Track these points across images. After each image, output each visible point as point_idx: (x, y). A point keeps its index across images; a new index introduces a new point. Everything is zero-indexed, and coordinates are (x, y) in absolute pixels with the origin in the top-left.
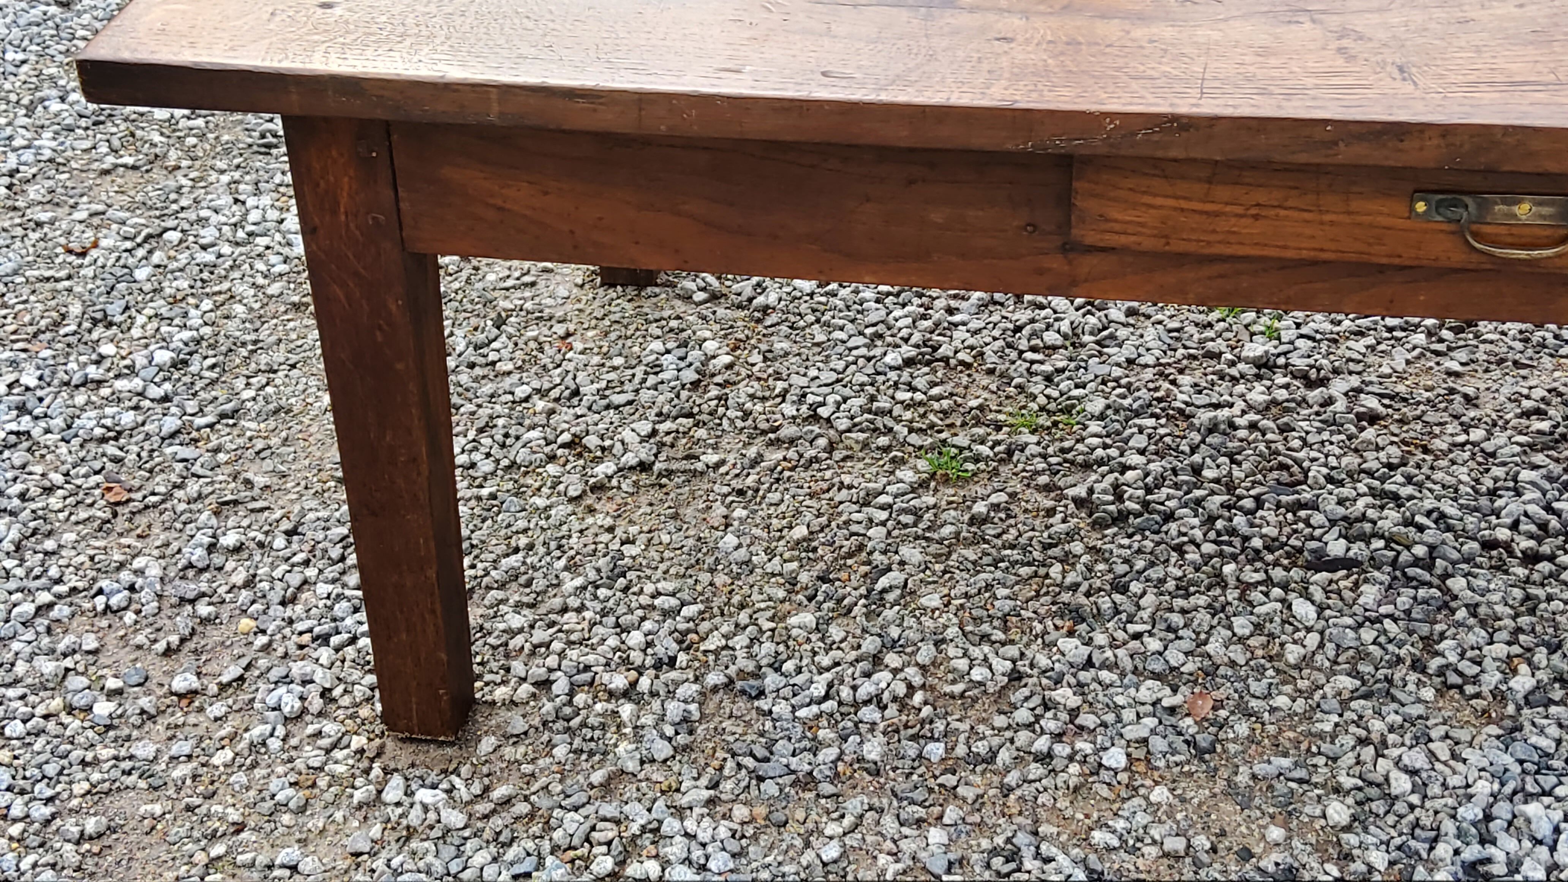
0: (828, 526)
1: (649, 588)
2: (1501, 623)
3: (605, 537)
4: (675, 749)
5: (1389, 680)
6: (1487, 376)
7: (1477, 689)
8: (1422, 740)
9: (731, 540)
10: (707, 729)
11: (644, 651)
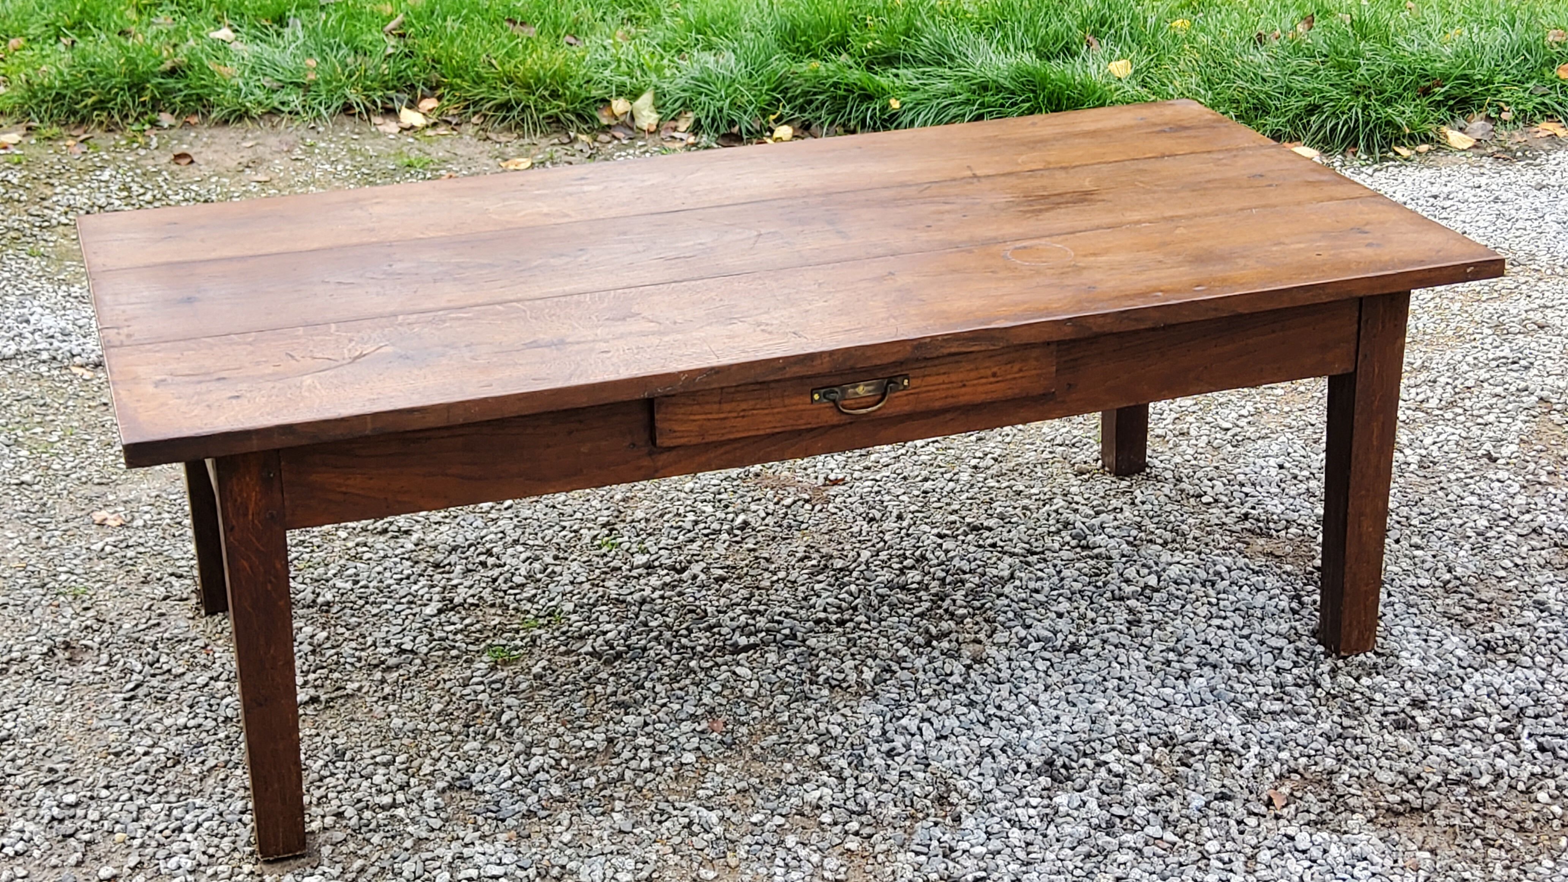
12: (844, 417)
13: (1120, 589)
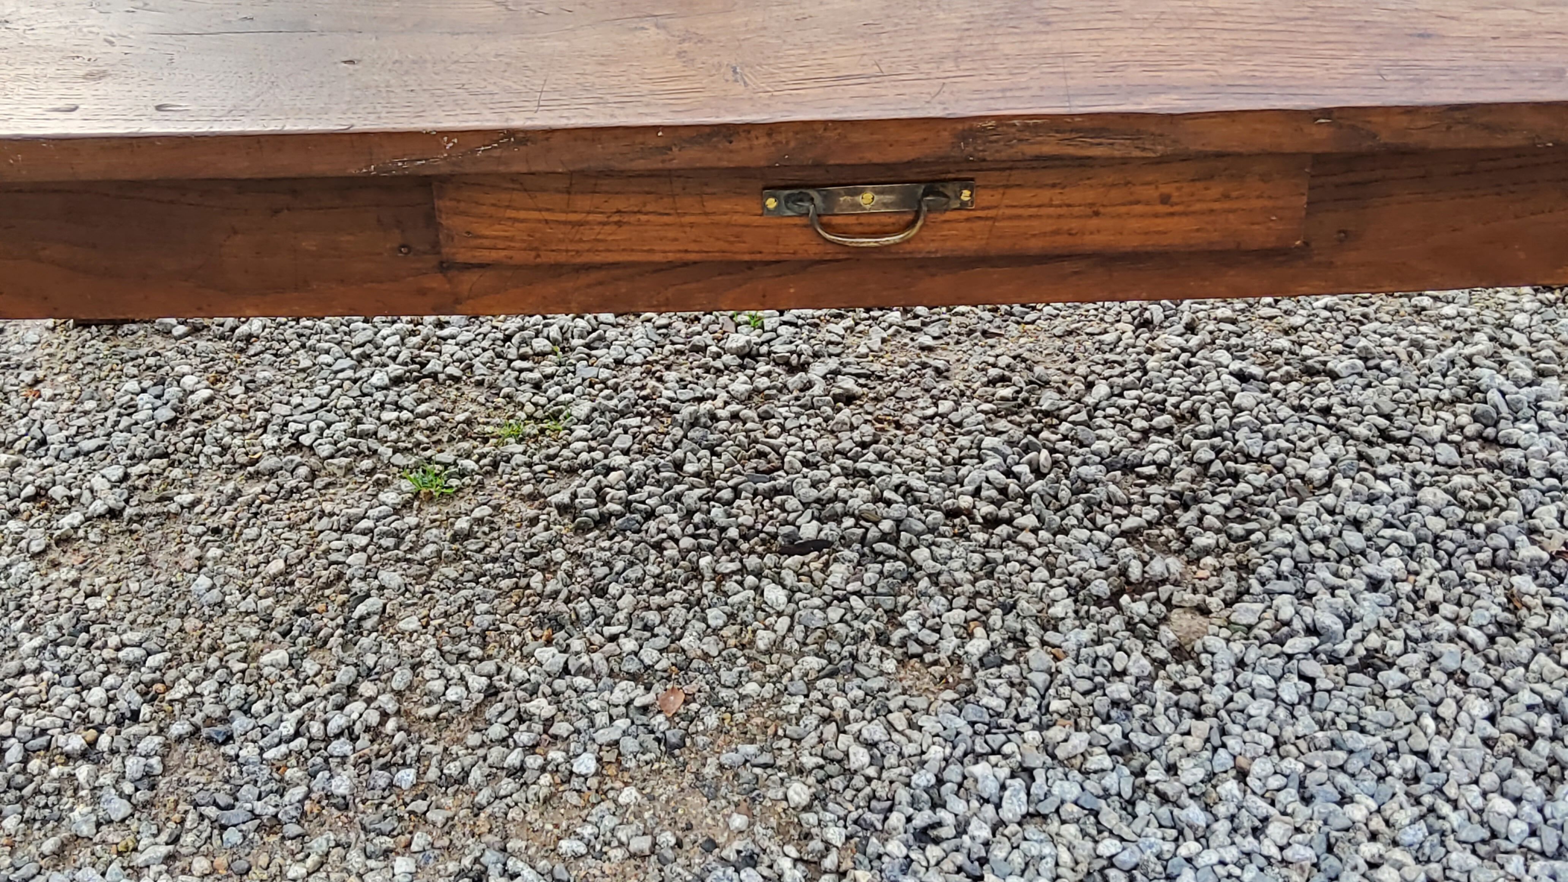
0: (307, 557)
1: (113, 640)
2: (959, 589)
3: (68, 592)
4: (135, 806)
5: (854, 657)
6: (957, 348)
7: (936, 656)
8: (882, 713)
9: (203, 581)
10: (170, 782)
11: (106, 708)
12: (830, 248)
13: (1513, 546)
